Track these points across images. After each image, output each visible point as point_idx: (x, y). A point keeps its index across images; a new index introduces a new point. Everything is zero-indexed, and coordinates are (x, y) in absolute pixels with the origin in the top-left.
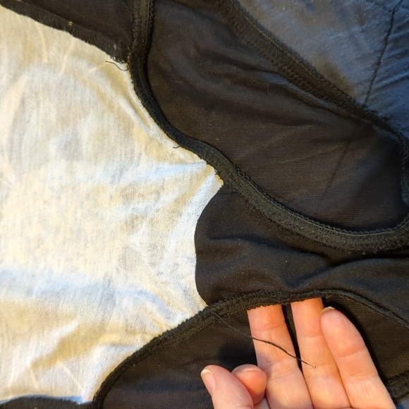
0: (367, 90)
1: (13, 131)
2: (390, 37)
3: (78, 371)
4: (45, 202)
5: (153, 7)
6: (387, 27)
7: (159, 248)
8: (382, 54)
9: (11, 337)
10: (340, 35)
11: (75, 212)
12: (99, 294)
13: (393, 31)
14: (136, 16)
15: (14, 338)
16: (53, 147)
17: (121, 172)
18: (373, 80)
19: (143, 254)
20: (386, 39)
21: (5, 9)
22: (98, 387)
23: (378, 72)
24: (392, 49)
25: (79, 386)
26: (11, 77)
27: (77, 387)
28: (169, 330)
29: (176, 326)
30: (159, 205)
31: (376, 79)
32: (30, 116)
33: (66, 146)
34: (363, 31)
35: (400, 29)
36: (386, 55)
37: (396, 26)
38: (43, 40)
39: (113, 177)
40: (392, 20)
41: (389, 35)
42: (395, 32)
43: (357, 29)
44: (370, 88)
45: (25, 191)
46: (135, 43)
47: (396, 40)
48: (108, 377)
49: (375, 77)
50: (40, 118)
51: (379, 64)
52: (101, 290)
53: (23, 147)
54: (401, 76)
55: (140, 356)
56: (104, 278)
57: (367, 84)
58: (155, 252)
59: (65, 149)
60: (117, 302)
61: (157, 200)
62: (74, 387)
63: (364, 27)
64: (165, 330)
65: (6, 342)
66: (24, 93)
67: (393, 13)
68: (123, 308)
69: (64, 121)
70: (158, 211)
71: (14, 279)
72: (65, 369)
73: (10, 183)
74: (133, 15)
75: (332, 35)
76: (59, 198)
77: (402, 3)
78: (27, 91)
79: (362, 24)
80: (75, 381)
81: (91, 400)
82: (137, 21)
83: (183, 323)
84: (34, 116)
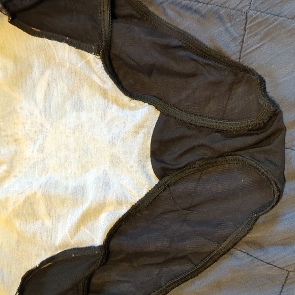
0: (239, 57)
1: (45, 102)
2: (247, 26)
3: (94, 231)
4: (67, 137)
5: (111, 24)
6: (244, 22)
7: (128, 153)
8: (244, 36)
9: (57, 217)
10: (220, 29)
11: (84, 139)
12: (102, 182)
13: (248, 23)
14: (103, 30)
15: (59, 218)
16: (68, 107)
17: (104, 114)
18: (241, 51)
19: (121, 158)
20: (245, 28)
21: (33, 37)
22: (105, 237)
23: (243, 46)
24: (249, 33)
25: (96, 239)
26: (41, 72)
27: (94, 239)
28: (140, 199)
29: (144, 196)
30: (126, 129)
31: (243, 50)
32: (53, 92)
33: (75, 105)
34: (232, 26)
35: (251, 22)
36: (246, 37)
37: (249, 20)
38: (54, 50)
39: (101, 118)
40: (247, 17)
41: (246, 26)
42: (249, 24)
43: (229, 25)
44: (240, 55)
45: (55, 132)
46: (104, 44)
47: (250, 28)
48: (110, 231)
49: (242, 49)
50: (59, 92)
51: (243, 42)
52: (102, 180)
53: (52, 109)
54: (256, 47)
55: (126, 216)
56: (103, 173)
57: (239, 54)
58: (127, 155)
59: (75, 106)
60: (111, 186)
61: (125, 127)
62: (93, 240)
63: (232, 23)
64: (138, 200)
65: (54, 221)
66: (49, 80)
67: (247, 14)
68: (115, 189)
69: (72, 92)
70: (125, 133)
71: (57, 182)
72: (86, 231)
73: (47, 129)
74: (101, 30)
75: (216, 30)
76: (74, 133)
77: (251, 8)
78: (50, 79)
79: (231, 22)
80: (93, 236)
81: (102, 244)
82: (103, 33)
83: (148, 193)
84: (55, 91)
